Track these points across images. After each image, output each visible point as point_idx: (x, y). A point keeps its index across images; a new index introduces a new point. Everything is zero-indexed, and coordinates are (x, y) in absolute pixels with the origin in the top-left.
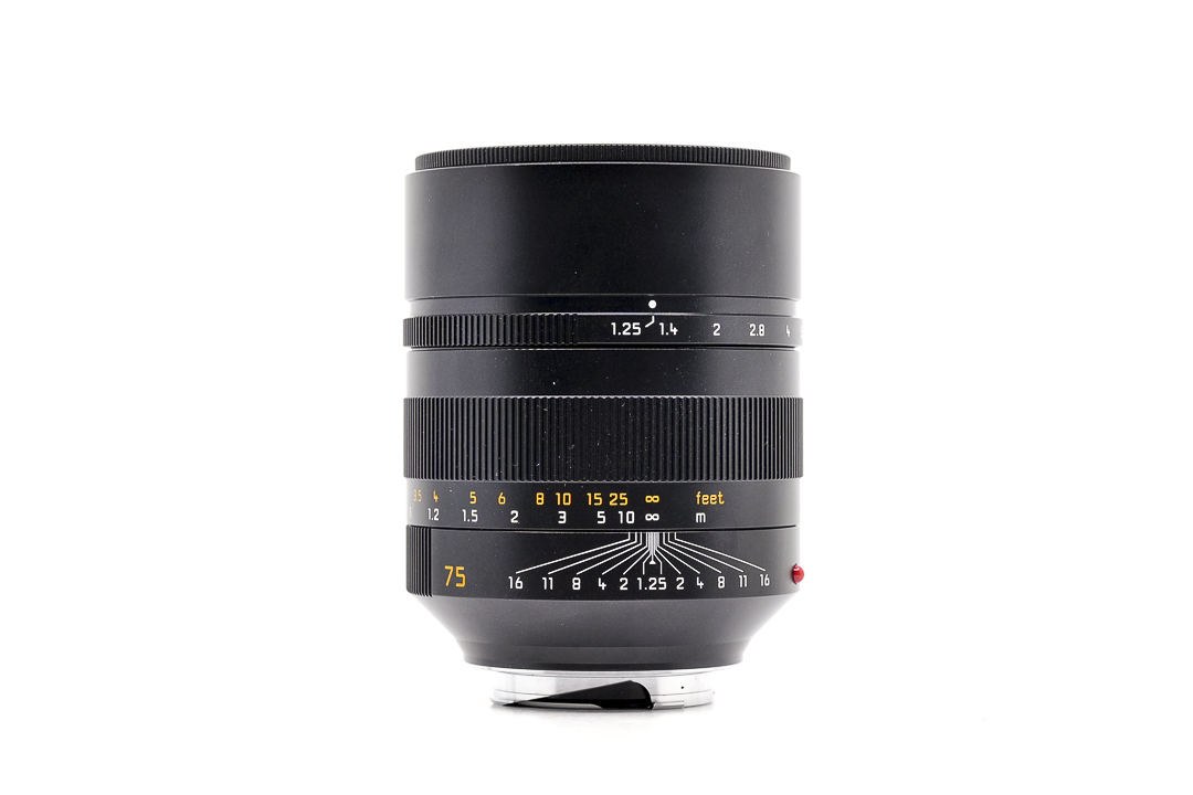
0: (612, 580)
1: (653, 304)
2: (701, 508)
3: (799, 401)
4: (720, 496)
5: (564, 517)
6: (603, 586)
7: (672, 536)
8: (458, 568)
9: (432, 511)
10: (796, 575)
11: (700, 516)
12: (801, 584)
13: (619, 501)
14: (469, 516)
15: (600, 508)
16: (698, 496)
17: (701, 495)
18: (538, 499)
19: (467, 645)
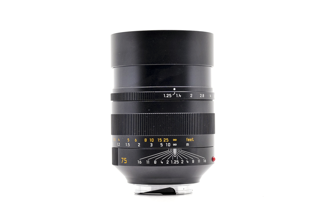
0: (165, 161)
1: (174, 89)
2: (188, 142)
3: (214, 114)
4: (193, 139)
5: (152, 145)
6: (162, 163)
7: (180, 149)
8: (125, 158)
9: (118, 143)
10: (213, 159)
11: (187, 144)
12: (215, 162)
13: (166, 140)
14: (127, 145)
15: (161, 142)
16: (187, 139)
17: (188, 139)
18: (145, 140)
19: (128, 178)
